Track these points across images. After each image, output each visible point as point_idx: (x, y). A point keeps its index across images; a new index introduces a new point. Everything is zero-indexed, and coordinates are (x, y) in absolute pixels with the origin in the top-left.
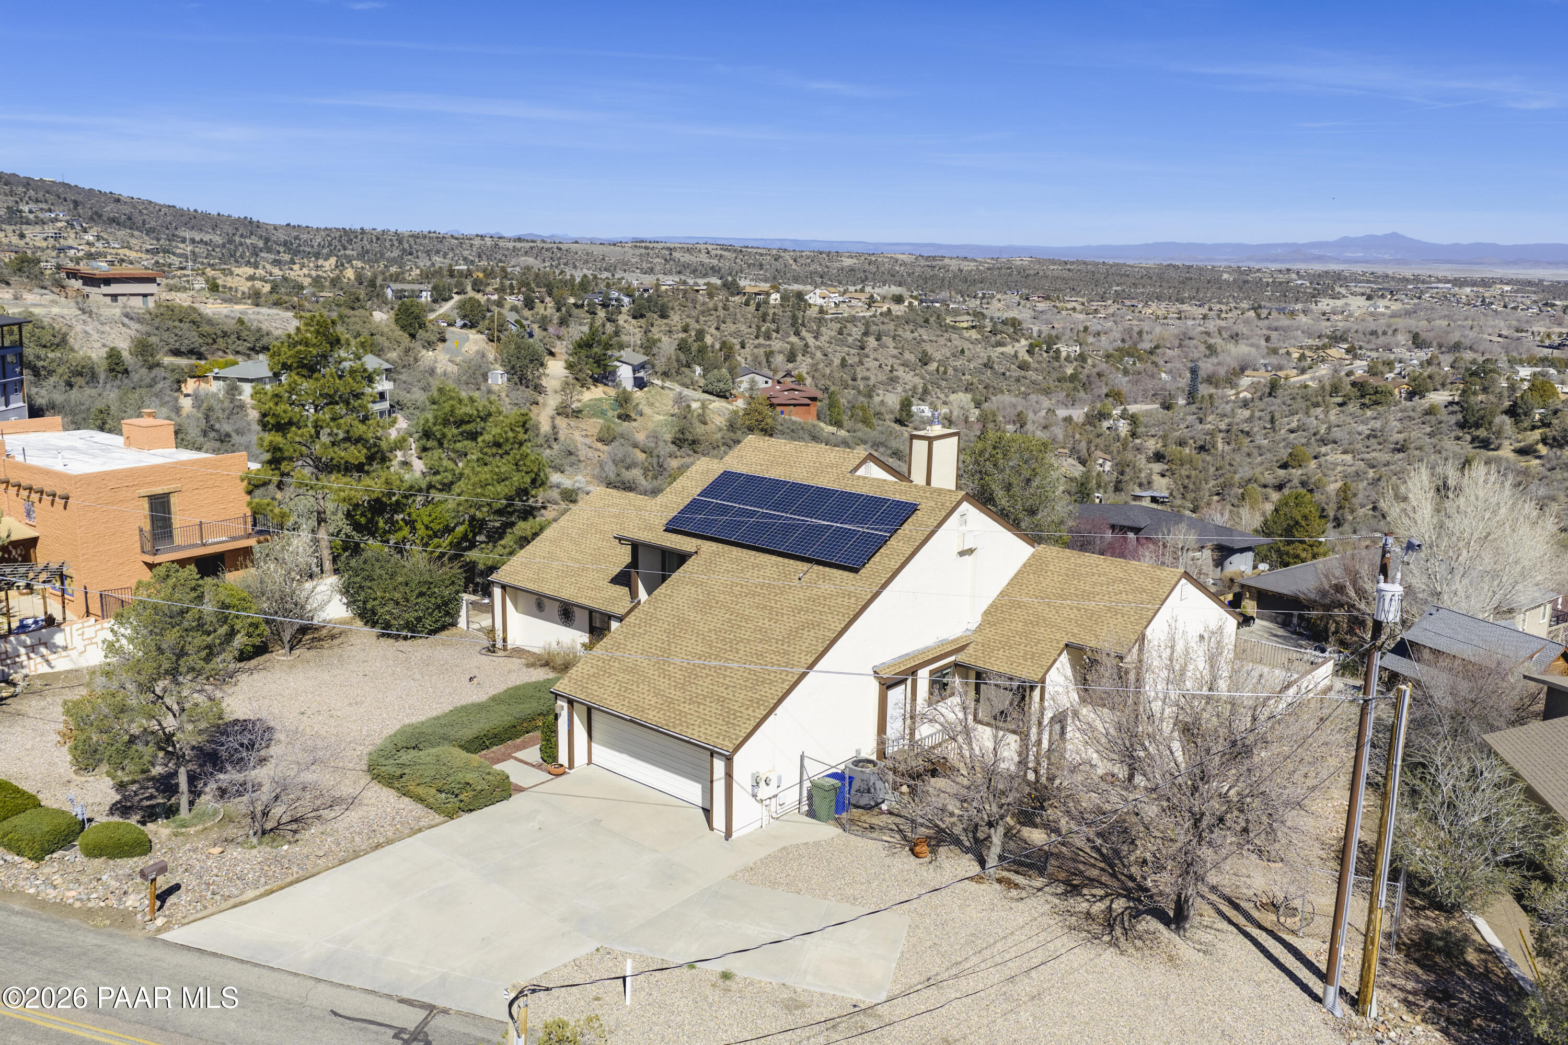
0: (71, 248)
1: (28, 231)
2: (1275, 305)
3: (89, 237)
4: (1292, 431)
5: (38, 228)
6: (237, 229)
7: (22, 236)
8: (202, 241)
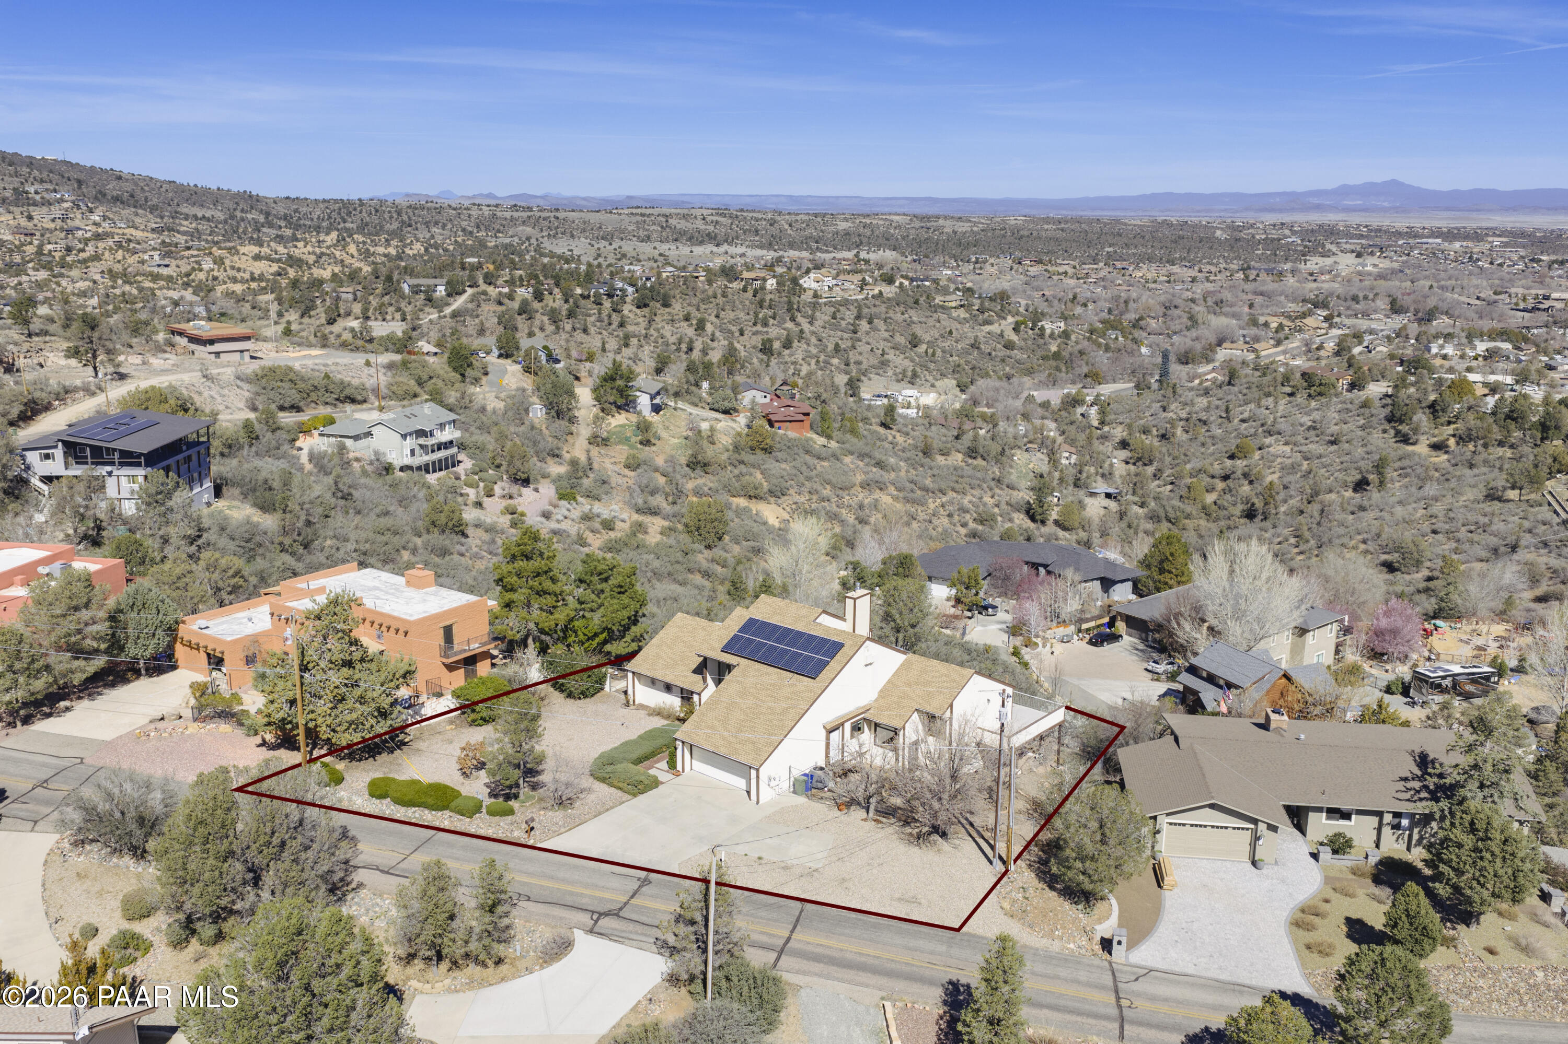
0: (79, 229)
1: (36, 212)
2: (1264, 266)
3: (96, 218)
4: (1243, 421)
5: (45, 209)
6: (237, 203)
7: (30, 218)
8: (204, 217)
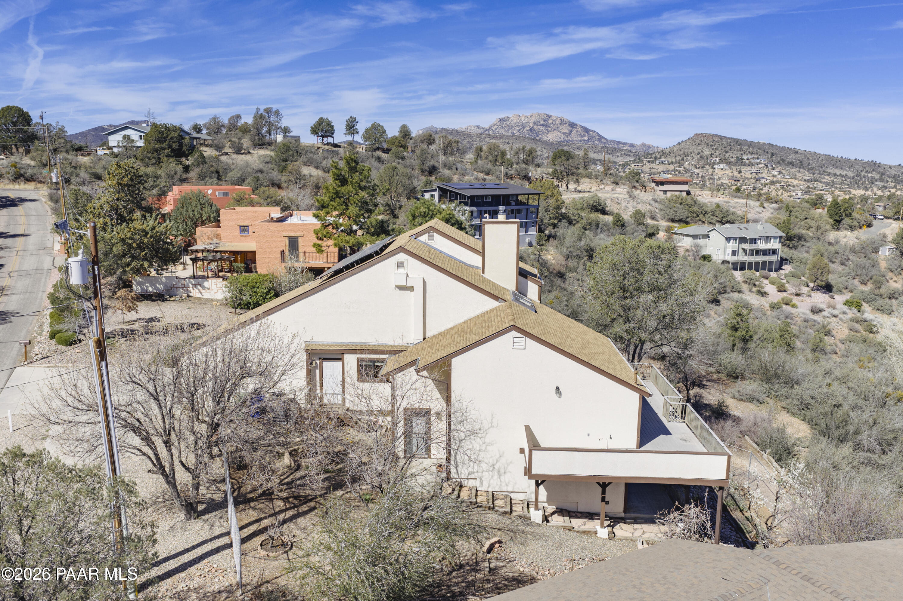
0: (763, 178)
1: (744, 169)
3: (775, 173)
5: (749, 168)
6: (865, 168)
7: (740, 172)
8: (840, 174)
